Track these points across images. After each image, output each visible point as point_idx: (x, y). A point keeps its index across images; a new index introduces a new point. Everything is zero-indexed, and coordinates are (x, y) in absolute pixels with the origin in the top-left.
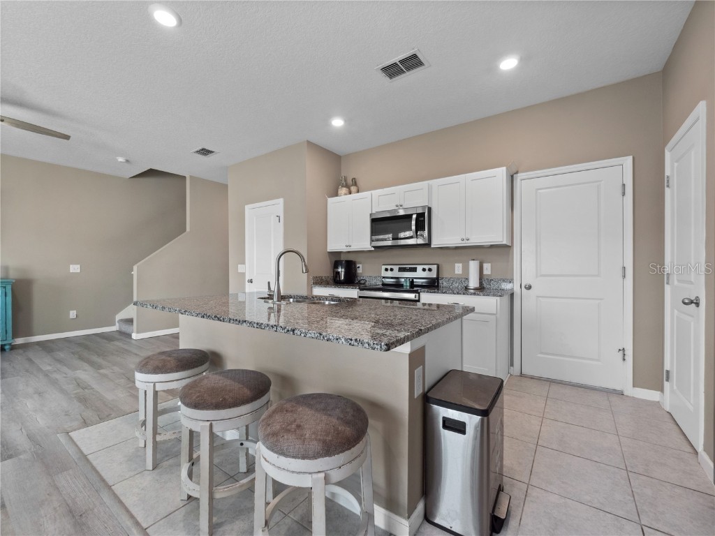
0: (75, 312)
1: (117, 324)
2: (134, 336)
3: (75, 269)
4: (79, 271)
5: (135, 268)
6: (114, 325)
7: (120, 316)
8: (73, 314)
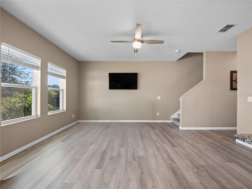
0: (159, 113)
1: (171, 120)
2: (180, 128)
3: (159, 98)
4: (160, 98)
5: (181, 98)
6: (170, 120)
7: (173, 117)
8: (158, 114)
